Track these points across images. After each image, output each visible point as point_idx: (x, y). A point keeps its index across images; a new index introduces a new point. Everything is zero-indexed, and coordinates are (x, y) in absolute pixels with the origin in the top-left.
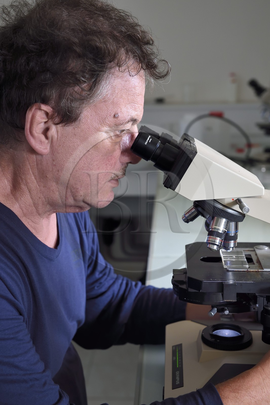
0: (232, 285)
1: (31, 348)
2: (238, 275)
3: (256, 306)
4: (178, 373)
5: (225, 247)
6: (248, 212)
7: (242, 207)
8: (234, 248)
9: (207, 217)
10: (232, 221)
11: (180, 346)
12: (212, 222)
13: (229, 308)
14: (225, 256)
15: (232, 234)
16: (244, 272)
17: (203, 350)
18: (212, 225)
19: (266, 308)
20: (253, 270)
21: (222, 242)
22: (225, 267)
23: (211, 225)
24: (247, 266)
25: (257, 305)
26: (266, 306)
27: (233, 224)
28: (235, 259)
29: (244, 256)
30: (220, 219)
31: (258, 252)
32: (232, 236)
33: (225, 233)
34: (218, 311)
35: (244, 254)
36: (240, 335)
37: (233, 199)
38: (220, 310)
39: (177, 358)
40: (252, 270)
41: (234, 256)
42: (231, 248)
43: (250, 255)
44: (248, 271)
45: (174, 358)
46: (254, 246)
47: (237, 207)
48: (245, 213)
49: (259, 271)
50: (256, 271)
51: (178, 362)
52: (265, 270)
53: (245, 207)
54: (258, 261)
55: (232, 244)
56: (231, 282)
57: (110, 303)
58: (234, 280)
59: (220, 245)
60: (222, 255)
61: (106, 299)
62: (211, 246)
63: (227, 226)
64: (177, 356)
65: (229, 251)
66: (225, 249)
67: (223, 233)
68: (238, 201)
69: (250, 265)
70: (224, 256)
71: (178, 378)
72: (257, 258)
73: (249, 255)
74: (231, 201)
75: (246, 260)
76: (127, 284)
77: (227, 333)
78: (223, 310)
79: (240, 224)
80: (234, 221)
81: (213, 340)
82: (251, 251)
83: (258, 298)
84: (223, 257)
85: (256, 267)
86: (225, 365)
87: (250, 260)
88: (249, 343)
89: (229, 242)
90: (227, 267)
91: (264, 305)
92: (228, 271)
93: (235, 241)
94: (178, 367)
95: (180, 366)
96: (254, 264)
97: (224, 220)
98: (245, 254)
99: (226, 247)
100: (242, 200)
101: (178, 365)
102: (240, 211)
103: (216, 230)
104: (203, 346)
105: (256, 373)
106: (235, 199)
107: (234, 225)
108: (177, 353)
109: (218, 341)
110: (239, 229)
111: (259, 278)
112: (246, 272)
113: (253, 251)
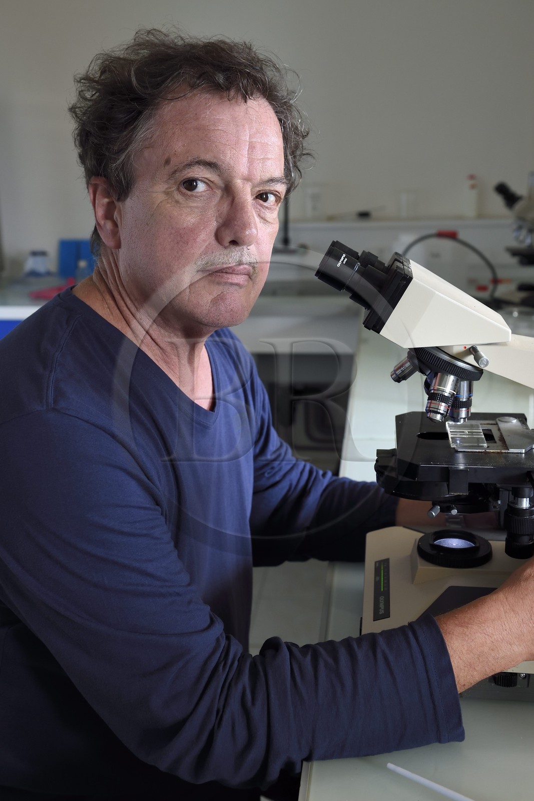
0: (462, 470)
1: (171, 551)
2: (471, 457)
3: (497, 503)
4: (382, 599)
5: (453, 417)
6: (486, 365)
7: (478, 358)
8: (466, 419)
9: (427, 374)
10: (463, 379)
11: (386, 561)
12: (434, 381)
13: (457, 506)
14: (454, 430)
15: (464, 399)
16: (480, 453)
17: (420, 567)
18: (435, 385)
19: (512, 505)
20: (494, 451)
21: (448, 410)
22: (453, 447)
23: (433, 385)
24: (485, 445)
25: (499, 502)
26: (512, 503)
27: (464, 385)
28: (468, 435)
29: (481, 431)
30: (446, 377)
31: (502, 426)
32: (463, 402)
33: (453, 397)
34: (442, 510)
35: (481, 429)
36: (474, 545)
37: (465, 348)
38: (446, 509)
39: (382, 578)
40: (492, 451)
41: (467, 431)
42: (462, 419)
43: (490, 430)
44: (486, 453)
45: (378, 578)
46: (496, 418)
47: (471, 359)
48: (482, 367)
49: (502, 453)
50: (498, 453)
51: (382, 584)
52: (511, 450)
53: (482, 359)
54: (502, 439)
55: (463, 413)
56: (462, 467)
57: (285, 498)
58: (465, 464)
59: (445, 413)
60: (448, 430)
61: (279, 492)
62: (432, 415)
63: (456, 386)
64: (382, 575)
65: (459, 423)
66: (454, 421)
67: (450, 396)
68: (473, 351)
69: (490, 444)
70: (451, 430)
71: (382, 606)
72: (500, 434)
73: (488, 430)
74: (462, 349)
75: (483, 437)
76: (311, 472)
77: (455, 543)
78: (449, 509)
79: (475, 384)
80: (466, 380)
81: (434, 552)
82: (492, 424)
83: (501, 493)
84: (451, 432)
85: (498, 446)
86: (450, 588)
87: (489, 437)
88: (487, 558)
89: (459, 410)
90: (455, 447)
91: (510, 500)
92: (457, 452)
93: (468, 409)
94: (382, 590)
95: (386, 589)
96: (496, 442)
97: (452, 378)
98: (483, 429)
99: (455, 418)
100: (479, 348)
101: (382, 588)
102: (475, 364)
103: (440, 392)
104: (419, 560)
105: (495, 602)
106: (468, 347)
107: (467, 386)
108: (382, 571)
109: (442, 554)
110: (474, 392)
111: (502, 462)
112: (483, 454)
113: (494, 424)
